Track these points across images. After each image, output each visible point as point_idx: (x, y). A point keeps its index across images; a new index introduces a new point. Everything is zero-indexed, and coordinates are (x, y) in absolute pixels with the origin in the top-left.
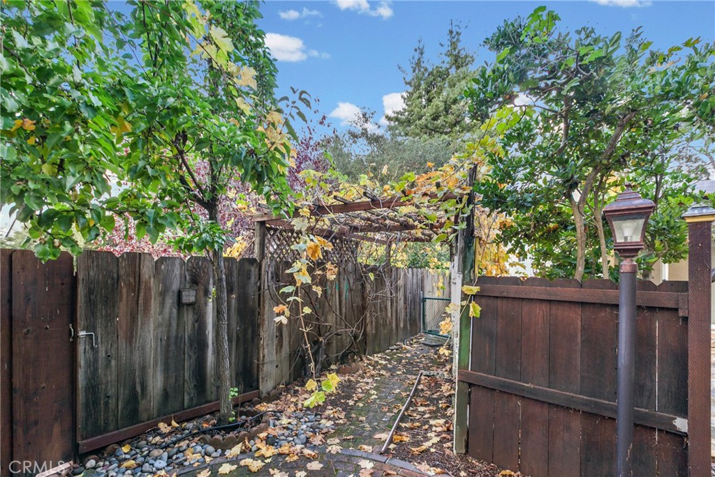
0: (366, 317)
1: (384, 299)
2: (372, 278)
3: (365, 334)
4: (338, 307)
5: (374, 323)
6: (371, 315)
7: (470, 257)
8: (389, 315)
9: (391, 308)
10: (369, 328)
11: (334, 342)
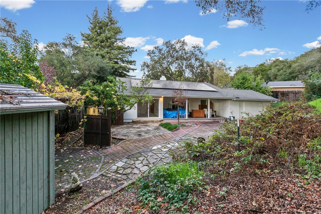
0: (68, 121)
1: (75, 116)
2: (70, 111)
3: (68, 126)
4: (59, 119)
5: (71, 123)
6: (70, 120)
7: (86, 111)
8: (77, 120)
9: (78, 118)
10: (69, 124)
11: (58, 129)
